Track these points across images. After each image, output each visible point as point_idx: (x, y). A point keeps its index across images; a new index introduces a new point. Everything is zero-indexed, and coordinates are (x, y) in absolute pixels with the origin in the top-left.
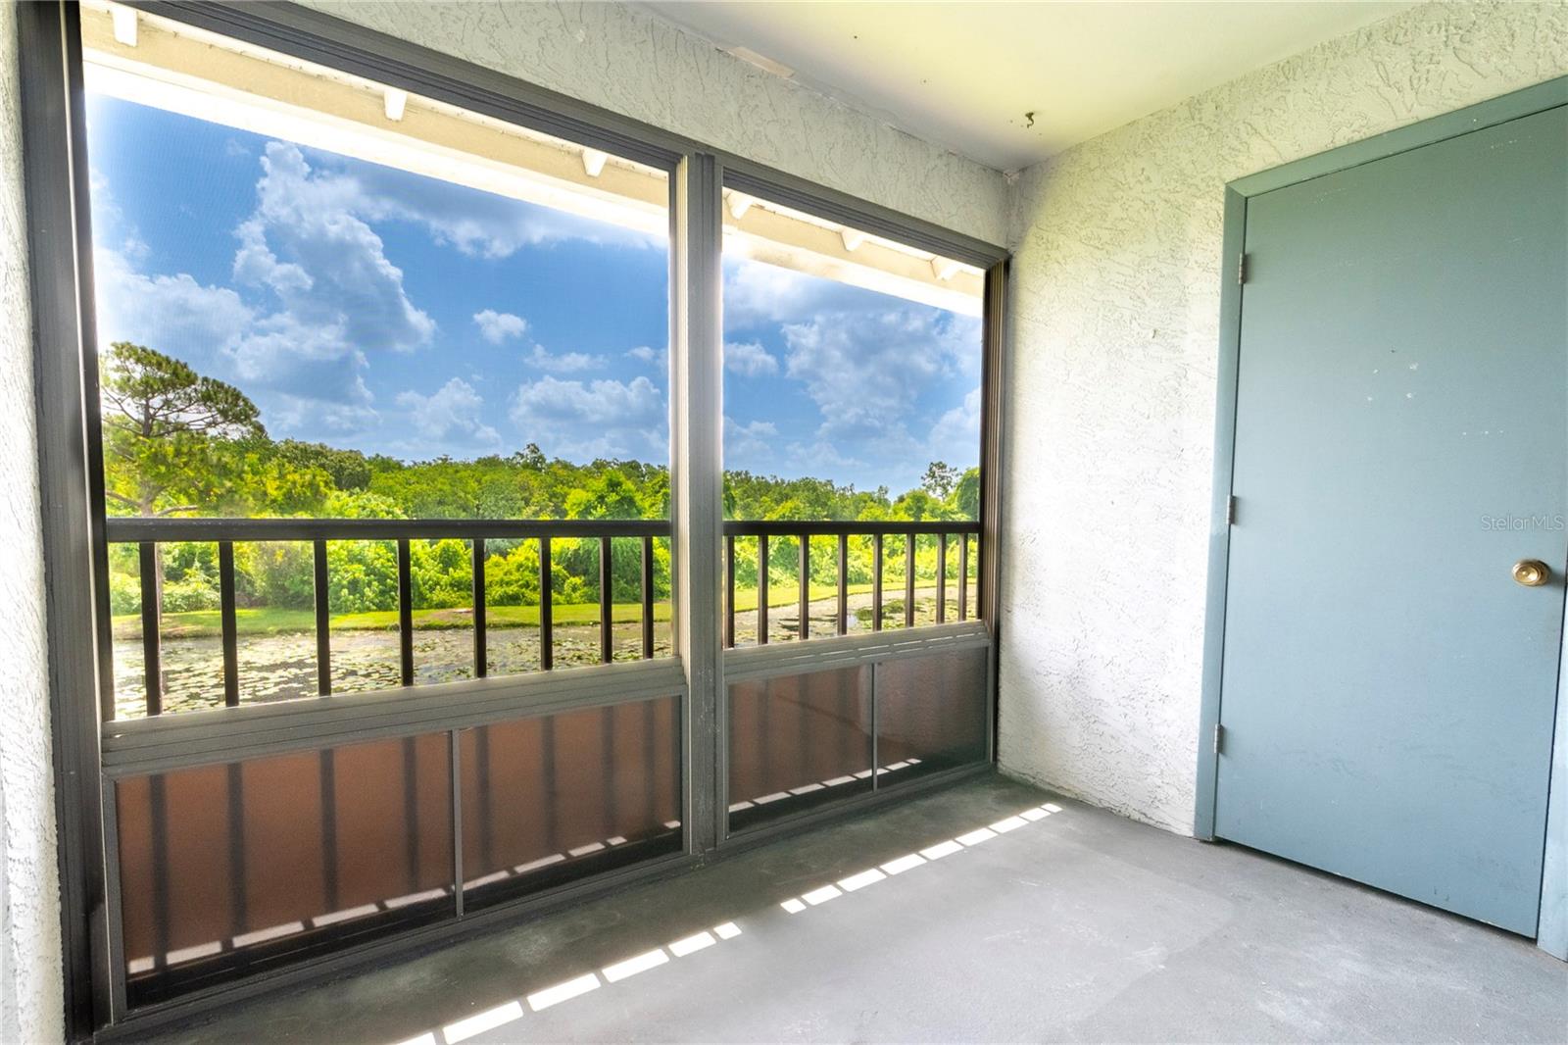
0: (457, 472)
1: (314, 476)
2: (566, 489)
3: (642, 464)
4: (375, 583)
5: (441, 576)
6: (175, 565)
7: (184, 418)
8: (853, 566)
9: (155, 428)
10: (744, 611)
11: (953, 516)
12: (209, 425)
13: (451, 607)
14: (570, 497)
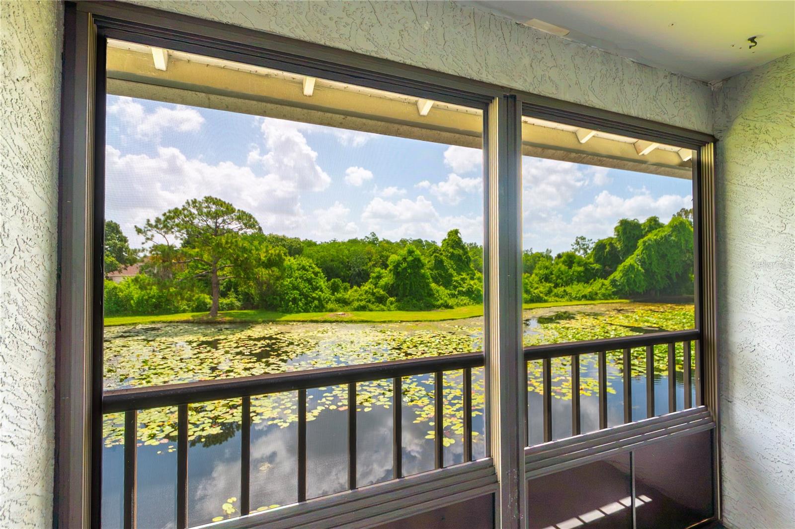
0: (339, 246)
1: (280, 251)
2: (388, 253)
3: (423, 241)
4: (303, 299)
5: (331, 296)
6: (224, 290)
7: (231, 227)
8: (534, 293)
9: (219, 232)
10: (476, 317)
11: (591, 266)
12: (239, 230)
13: (335, 311)
14: (390, 258)
